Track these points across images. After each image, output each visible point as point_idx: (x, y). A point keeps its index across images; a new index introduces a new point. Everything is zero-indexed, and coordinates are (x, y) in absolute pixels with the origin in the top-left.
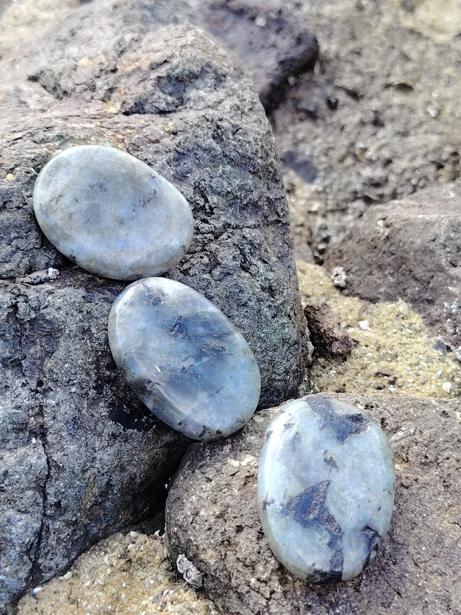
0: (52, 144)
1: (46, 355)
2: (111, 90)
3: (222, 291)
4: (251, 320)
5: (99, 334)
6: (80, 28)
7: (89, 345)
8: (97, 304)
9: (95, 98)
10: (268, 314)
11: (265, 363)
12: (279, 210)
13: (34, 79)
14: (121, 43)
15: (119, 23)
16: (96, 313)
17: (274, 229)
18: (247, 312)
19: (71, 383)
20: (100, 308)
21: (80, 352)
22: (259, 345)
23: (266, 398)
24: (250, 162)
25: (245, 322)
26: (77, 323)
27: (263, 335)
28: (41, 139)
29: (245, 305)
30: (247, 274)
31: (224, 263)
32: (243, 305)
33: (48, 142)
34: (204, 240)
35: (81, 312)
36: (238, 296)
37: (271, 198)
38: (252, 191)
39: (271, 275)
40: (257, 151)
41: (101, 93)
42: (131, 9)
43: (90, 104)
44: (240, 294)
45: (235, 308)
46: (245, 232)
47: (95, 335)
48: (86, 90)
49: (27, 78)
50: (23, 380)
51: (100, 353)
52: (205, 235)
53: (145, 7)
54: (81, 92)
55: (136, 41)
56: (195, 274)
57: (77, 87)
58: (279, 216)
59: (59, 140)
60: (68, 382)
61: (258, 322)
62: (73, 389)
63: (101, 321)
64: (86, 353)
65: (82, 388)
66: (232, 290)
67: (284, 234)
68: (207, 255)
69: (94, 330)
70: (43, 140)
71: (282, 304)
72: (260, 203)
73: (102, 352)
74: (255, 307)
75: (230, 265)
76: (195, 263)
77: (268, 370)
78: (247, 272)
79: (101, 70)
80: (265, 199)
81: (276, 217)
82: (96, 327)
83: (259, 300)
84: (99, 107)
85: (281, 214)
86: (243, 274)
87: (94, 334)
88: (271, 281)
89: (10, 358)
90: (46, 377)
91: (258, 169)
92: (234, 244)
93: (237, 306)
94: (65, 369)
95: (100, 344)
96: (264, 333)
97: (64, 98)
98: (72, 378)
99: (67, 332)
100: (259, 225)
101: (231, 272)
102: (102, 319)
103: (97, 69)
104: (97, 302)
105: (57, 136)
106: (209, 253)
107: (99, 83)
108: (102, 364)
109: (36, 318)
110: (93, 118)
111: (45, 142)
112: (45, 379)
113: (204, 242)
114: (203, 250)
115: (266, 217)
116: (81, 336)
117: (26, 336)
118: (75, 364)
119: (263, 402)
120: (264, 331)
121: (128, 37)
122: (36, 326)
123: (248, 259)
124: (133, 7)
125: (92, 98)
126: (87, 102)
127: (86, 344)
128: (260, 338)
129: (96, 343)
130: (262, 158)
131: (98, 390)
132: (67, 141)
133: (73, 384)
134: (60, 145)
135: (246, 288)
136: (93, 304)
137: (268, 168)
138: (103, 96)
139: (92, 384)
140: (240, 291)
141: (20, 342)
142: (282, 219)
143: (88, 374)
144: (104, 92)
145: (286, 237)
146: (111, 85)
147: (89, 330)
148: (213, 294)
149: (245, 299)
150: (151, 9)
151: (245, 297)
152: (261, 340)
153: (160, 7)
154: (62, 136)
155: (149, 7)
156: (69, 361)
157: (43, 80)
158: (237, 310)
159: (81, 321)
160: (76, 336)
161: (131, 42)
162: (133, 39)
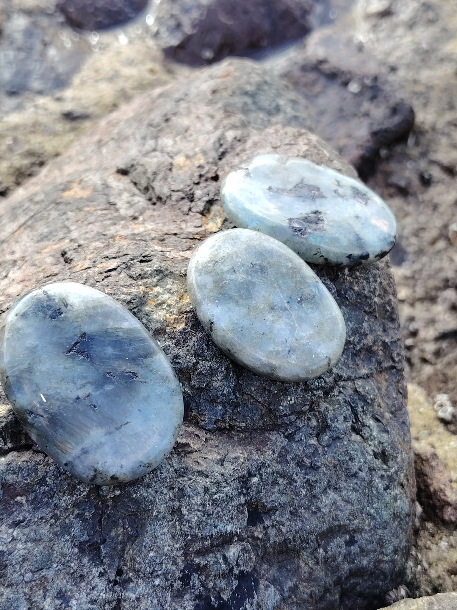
0: (149, 281)
1: (129, 539)
2: (211, 202)
3: (329, 459)
4: (360, 493)
5: (191, 516)
6: (175, 114)
7: (178, 528)
8: (191, 479)
9: (193, 210)
10: (380, 485)
11: (373, 543)
12: (395, 355)
13: (124, 172)
14: (222, 142)
15: (219, 115)
16: (189, 490)
17: (387, 377)
18: (356, 484)
19: (155, 574)
20: (193, 484)
21: (169, 536)
22: (367, 522)
23: (370, 583)
24: (366, 300)
25: (354, 496)
26: (166, 503)
27: (372, 511)
28: (137, 275)
29: (355, 475)
30: (358, 438)
31: (333, 425)
32: (352, 476)
33: (145, 278)
34: (313, 397)
35: (172, 488)
36: (347, 464)
37: (386, 341)
38: (367, 334)
39: (385, 437)
40: (375, 289)
41: (200, 205)
42: (231, 96)
43: (188, 217)
44: (350, 463)
45: (343, 478)
46: (358, 384)
47: (186, 517)
48: (183, 198)
49: (115, 170)
50: (101, 569)
51: (189, 537)
52: (315, 392)
53: (246, 93)
54: (177, 201)
55: (239, 141)
56: (301, 439)
57: (173, 193)
58: (394, 361)
59: (158, 275)
60: (152, 573)
61: (368, 496)
62: (157, 582)
63: (194, 500)
64: (173, 537)
65: (167, 580)
66: (341, 458)
67: (398, 382)
68: (315, 415)
69: (185, 511)
70: (140, 275)
71: (396, 473)
72: (375, 348)
73: (192, 536)
74: (366, 479)
75: (340, 428)
76: (301, 425)
77: (375, 551)
78: (358, 434)
79: (201, 176)
80: (380, 343)
81: (391, 363)
82: (188, 507)
83: (371, 470)
84: (198, 222)
85: (397, 359)
86: (355, 437)
87: (185, 515)
88: (385, 445)
89: (88, 541)
90: (126, 565)
91: (375, 309)
92: (345, 401)
93: (346, 476)
94: (149, 558)
95: (190, 527)
96: (373, 508)
97: (158, 204)
98: (156, 569)
99: (155, 513)
100: (372, 374)
101: (342, 436)
102: (195, 497)
103: (197, 174)
104: (190, 476)
105: (155, 270)
106: (317, 413)
107: (198, 193)
108: (191, 549)
109: (120, 494)
110: (191, 239)
111: (142, 278)
112: (126, 568)
113: (312, 399)
114: (311, 409)
115: (380, 363)
116: (169, 517)
117: (108, 515)
118: (161, 552)
119: (367, 588)
120: (374, 505)
121: (230, 135)
122: (120, 504)
123: (360, 419)
124: (233, 94)
125: (190, 210)
126: (184, 214)
127: (174, 526)
128: (369, 514)
129: (187, 526)
130: (379, 296)
131: (184, 581)
132: (166, 276)
133: (158, 576)
134: (159, 281)
135: (357, 455)
136: (186, 479)
137: (385, 307)
138: (202, 209)
139: (178, 574)
140: (350, 459)
141: (100, 521)
142: (397, 365)
143: (175, 563)
144: (203, 204)
145: (400, 385)
146: (211, 196)
147: (179, 510)
148: (319, 464)
149: (355, 469)
150: (253, 95)
151: (354, 466)
152: (370, 517)
153: (262, 93)
154: (161, 271)
155: (250, 93)
156: (155, 549)
157: (133, 175)
158: (346, 481)
159: (171, 500)
160: (164, 518)
161: (233, 142)
162: (235, 138)
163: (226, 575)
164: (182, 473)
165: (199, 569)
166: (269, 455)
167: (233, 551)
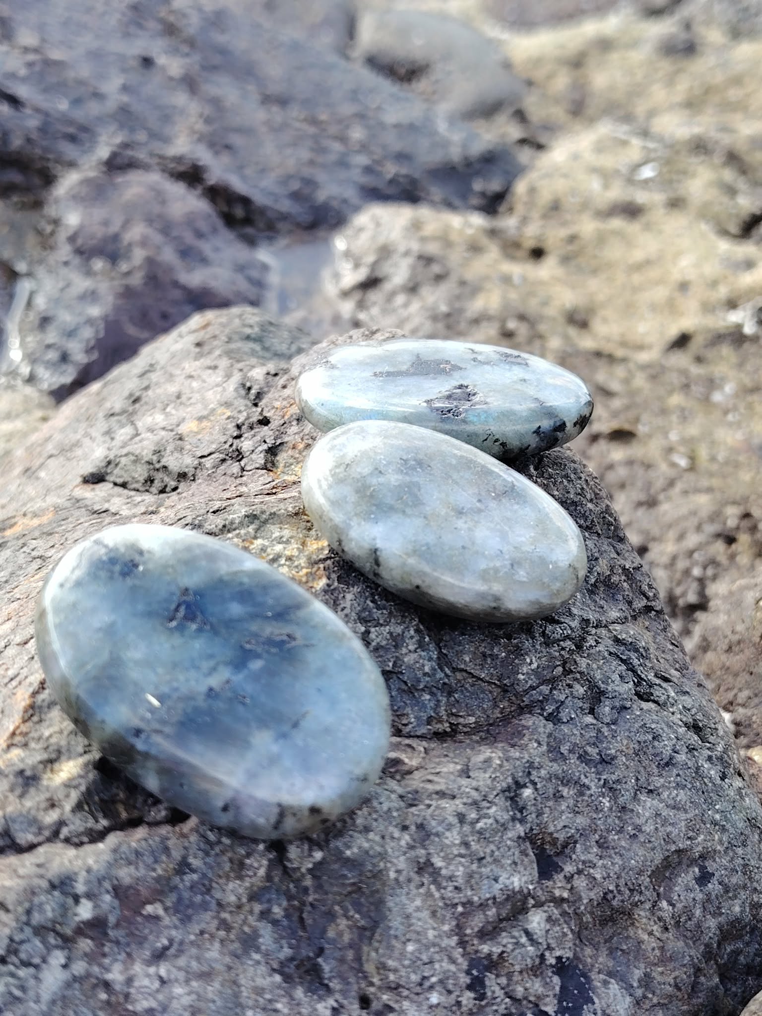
0: (243, 532)
1: (361, 937)
2: (273, 451)
3: (625, 742)
4: (690, 789)
5: (452, 868)
6: (147, 388)
7: (437, 895)
8: (429, 806)
9: (248, 468)
10: (712, 772)
11: (737, 872)
12: (645, 588)
13: (96, 479)
14: (248, 384)
15: (224, 363)
16: (434, 823)
17: (647, 623)
18: (678, 775)
19: (427, 984)
20: (436, 813)
21: (425, 914)
22: (717, 837)
23: (757, 946)
24: (576, 510)
25: (682, 796)
26: (405, 853)
27: (717, 817)
28: (220, 527)
29: (669, 763)
30: (651, 705)
31: (610, 689)
32: (667, 764)
33: (235, 530)
34: (563, 652)
35: (405, 828)
36: (654, 747)
37: (627, 567)
38: (597, 559)
39: (688, 701)
40: (582, 489)
41: (259, 459)
42: (227, 342)
43: (244, 478)
44: (656, 743)
45: (656, 771)
46: (616, 630)
47: (444, 872)
48: (223, 461)
49: (80, 480)
50: (331, 1002)
51: (460, 909)
52: (562, 643)
53: (248, 338)
54: (216, 467)
55: (276, 375)
56: (571, 719)
57: (203, 460)
58: (648, 598)
59: (252, 523)
60: (421, 985)
61: (703, 792)
62: (434, 998)
63: (447, 838)
64: (434, 914)
65: (450, 992)
66: (642, 738)
67: (665, 630)
68: (576, 679)
69: (438, 862)
70: (224, 526)
71: (725, 751)
72: (615, 579)
73: (464, 905)
74: (690, 764)
75: (622, 691)
76: (562, 697)
77: (745, 887)
78: (648, 701)
79: (239, 427)
80: (620, 571)
81: (644, 602)
82: (442, 854)
83: (691, 749)
84: (262, 480)
85: (651, 594)
86: (646, 705)
87: (440, 868)
88: (694, 711)
89: (292, 959)
90: (372, 984)
91: (593, 521)
92: (610, 654)
93: (658, 767)
94: (409, 956)
95: (456, 888)
96: (717, 811)
97: (182, 486)
98: (426, 974)
99: (392, 875)
100: (626, 618)
101: (628, 704)
102: (448, 834)
103: (231, 426)
104: (427, 802)
105: (246, 516)
106: (578, 676)
107: (246, 445)
108: (468, 931)
109: (324, 859)
111: (229, 531)
112: (372, 989)
113: (563, 656)
114: (567, 672)
115: (630, 603)
116: (416, 878)
117: (312, 905)
118: (424, 941)
119: (755, 955)
120: (717, 807)
121: (258, 374)
122: (325, 878)
123: (643, 676)
124: (230, 340)
125: (243, 469)
126: (236, 478)
127: (429, 895)
128: (715, 823)
129: (450, 889)
130: (591, 501)
131: (476, 991)
132: (265, 522)
133: (431, 987)
134: (257, 530)
135: (662, 729)
136: (422, 807)
137: (604, 517)
138: (263, 462)
139: (465, 980)
140: (654, 738)
141: (301, 920)
142: (653, 603)
143: (453, 961)
144: (262, 455)
145: (669, 635)
146: (270, 442)
147: (429, 863)
148: (613, 751)
149: (667, 752)
150: (258, 340)
151: (665, 747)
152: (717, 827)
153: (271, 335)
154: (255, 515)
155: (253, 336)
156: (413, 936)
157: (117, 475)
158: (660, 776)
159: (411, 847)
160: (409, 880)
161: (266, 379)
162: (268, 374)
163: (537, 969)
164: (411, 800)
165: (493, 964)
166: (534, 751)
167: (536, 921)
